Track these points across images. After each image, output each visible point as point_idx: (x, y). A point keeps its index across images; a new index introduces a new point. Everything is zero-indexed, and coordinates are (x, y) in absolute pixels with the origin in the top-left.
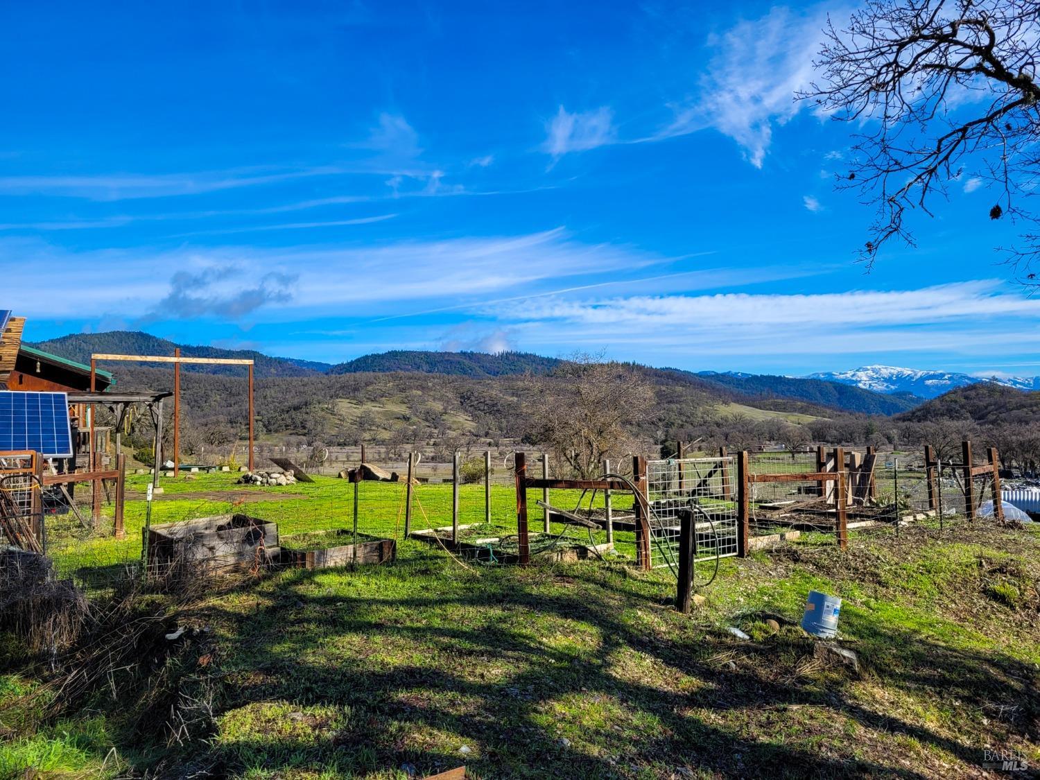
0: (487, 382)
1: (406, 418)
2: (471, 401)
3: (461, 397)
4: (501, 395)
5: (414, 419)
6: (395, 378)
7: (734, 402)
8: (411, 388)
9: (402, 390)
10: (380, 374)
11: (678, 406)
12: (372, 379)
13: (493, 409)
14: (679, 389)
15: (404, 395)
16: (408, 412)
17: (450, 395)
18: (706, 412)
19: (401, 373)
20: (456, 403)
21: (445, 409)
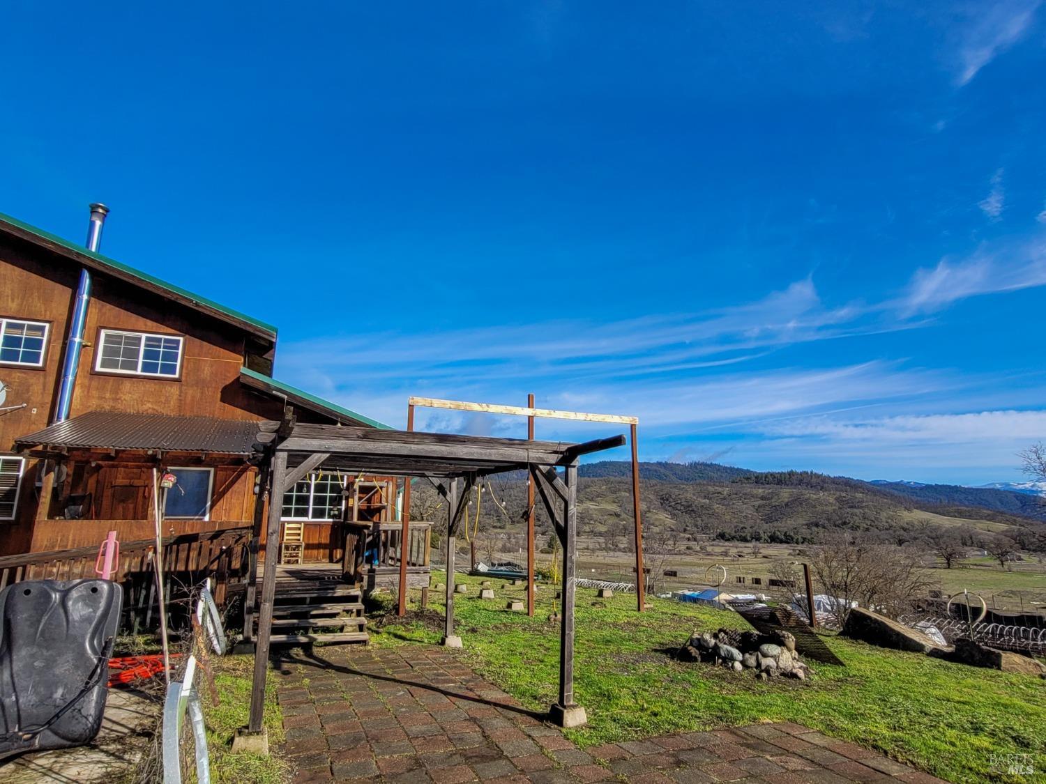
0: (682, 486)
1: (618, 516)
2: (670, 502)
3: (661, 499)
4: (695, 498)
5: (624, 516)
6: (607, 482)
7: (917, 508)
8: (619, 490)
9: (614, 492)
10: (596, 479)
11: (861, 510)
12: (590, 483)
13: (689, 509)
14: (859, 495)
15: (615, 496)
16: (618, 510)
17: (652, 497)
18: (891, 518)
19: (612, 479)
20: (658, 503)
21: (649, 508)
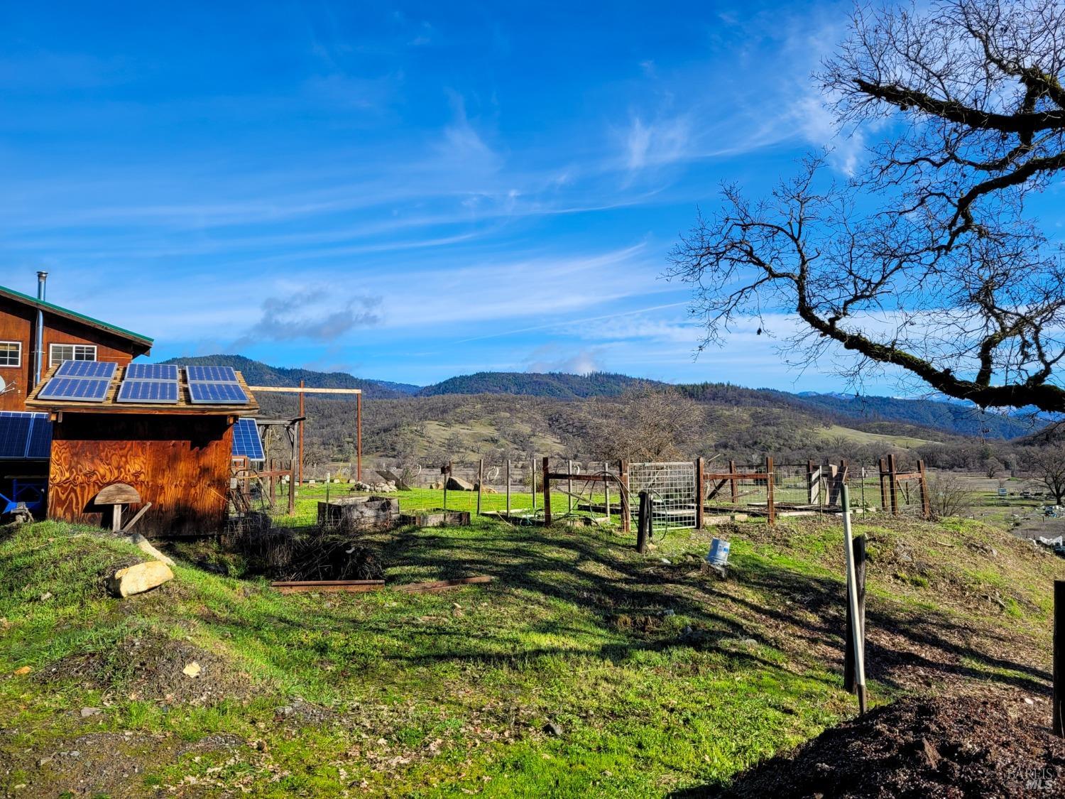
0: (576, 404)
1: (494, 441)
2: (560, 423)
3: (549, 420)
4: (590, 417)
5: (502, 441)
6: (483, 400)
7: (836, 424)
8: (498, 409)
9: (491, 412)
10: (469, 396)
11: (776, 429)
12: (461, 401)
13: (581, 430)
14: (776, 410)
15: (492, 417)
16: (496, 434)
17: (538, 417)
18: (806, 436)
19: (489, 395)
20: (545, 425)
21: (533, 431)
